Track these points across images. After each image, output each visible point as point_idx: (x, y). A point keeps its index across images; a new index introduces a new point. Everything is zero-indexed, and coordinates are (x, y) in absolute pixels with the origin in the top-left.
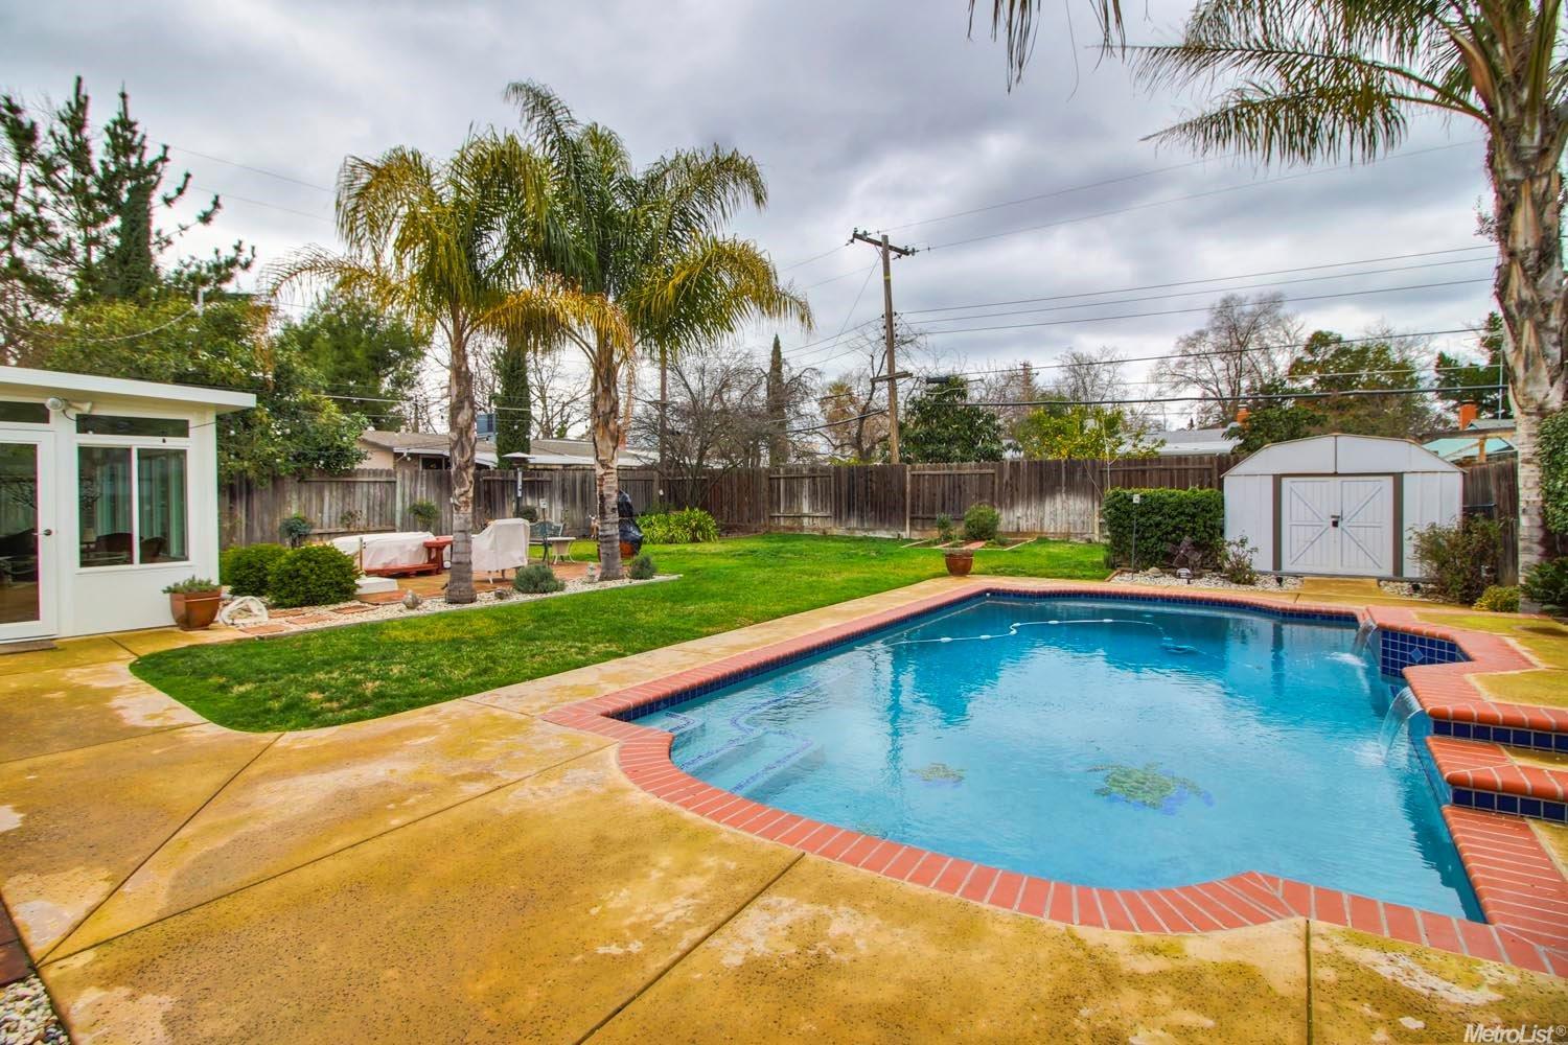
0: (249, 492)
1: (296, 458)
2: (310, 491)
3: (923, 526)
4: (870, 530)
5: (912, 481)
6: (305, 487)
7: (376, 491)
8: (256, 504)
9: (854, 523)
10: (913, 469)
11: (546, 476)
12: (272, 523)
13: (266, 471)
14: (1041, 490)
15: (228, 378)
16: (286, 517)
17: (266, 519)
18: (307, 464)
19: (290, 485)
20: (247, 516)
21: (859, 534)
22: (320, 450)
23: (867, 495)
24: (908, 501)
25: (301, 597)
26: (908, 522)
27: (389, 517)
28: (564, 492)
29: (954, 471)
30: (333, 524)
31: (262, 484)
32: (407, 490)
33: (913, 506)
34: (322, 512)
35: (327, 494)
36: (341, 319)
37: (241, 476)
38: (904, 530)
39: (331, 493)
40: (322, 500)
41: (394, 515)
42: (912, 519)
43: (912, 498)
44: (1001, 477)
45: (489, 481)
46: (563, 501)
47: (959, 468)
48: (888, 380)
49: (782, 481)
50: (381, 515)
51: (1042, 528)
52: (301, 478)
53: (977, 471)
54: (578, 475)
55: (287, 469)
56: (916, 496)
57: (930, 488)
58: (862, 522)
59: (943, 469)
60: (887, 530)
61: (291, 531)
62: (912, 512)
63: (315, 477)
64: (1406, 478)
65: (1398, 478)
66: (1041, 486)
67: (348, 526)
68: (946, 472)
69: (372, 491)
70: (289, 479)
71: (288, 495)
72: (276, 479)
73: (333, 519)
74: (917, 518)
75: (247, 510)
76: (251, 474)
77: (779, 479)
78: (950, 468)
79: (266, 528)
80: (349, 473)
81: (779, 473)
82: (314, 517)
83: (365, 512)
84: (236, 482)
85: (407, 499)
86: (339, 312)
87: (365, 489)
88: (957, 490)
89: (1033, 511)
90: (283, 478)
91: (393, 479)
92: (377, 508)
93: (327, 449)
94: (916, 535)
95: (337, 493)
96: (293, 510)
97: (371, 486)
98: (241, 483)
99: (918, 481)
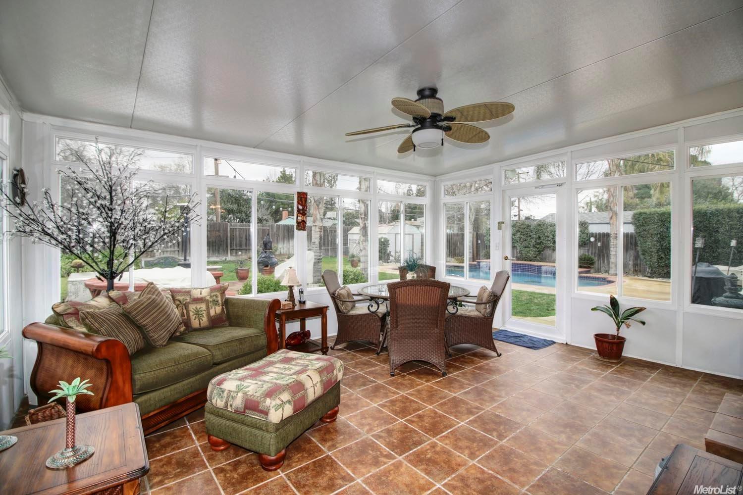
3: (236, 253)
5: (230, 232)
10: (231, 225)
14: (288, 237)
24: (229, 241)
26: (229, 251)
33: (231, 244)
38: (228, 256)
42: (231, 250)
44: (272, 231)
51: (289, 252)
53: (262, 228)
56: (232, 239)
57: (240, 235)
59: (245, 226)
60: (217, 257)
62: (231, 247)
64: (415, 235)
65: (413, 235)
66: (288, 235)
74: (233, 249)
89: (285, 245)
94: (234, 258)
99: (233, 231)
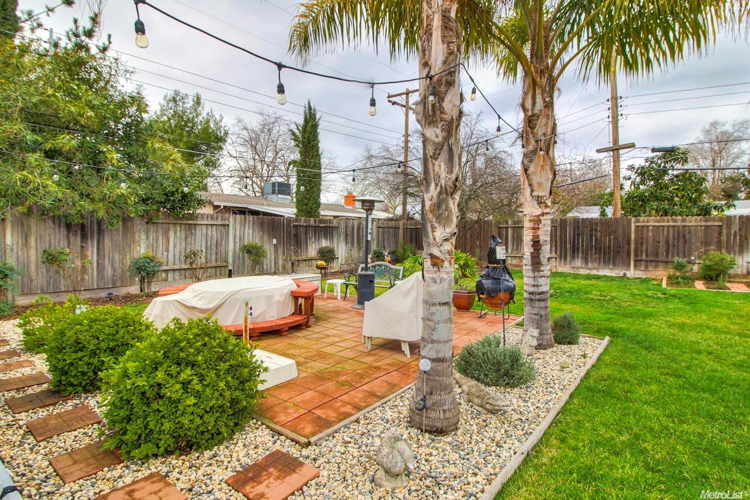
0: (100, 232)
1: (144, 201)
2: (157, 232)
3: (646, 267)
4: (594, 269)
5: (636, 232)
6: (152, 228)
7: (213, 233)
8: (107, 243)
9: (578, 263)
10: (637, 221)
11: (335, 223)
12: (122, 262)
13: (117, 212)
15: (79, 118)
16: (136, 256)
17: (117, 257)
18: (155, 207)
19: (139, 226)
20: (98, 254)
21: (583, 272)
22: (166, 195)
23: (591, 241)
24: (633, 246)
25: (166, 441)
26: (632, 262)
27: (223, 255)
28: (347, 235)
29: (678, 224)
30: (177, 262)
31: (112, 224)
32: (238, 233)
33: (636, 251)
34: (167, 251)
35: (172, 234)
36: (170, 124)
37: (92, 216)
38: (629, 270)
39: (175, 233)
40: (168, 240)
41: (227, 254)
42: (635, 261)
43: (636, 245)
44: (730, 228)
45: (297, 226)
46: (346, 243)
47: (683, 221)
48: (613, 150)
49: (510, 231)
50: (216, 253)
52: (149, 220)
53: (704, 223)
54: (356, 223)
55: (136, 212)
56: (639, 243)
57: (654, 237)
58: (587, 263)
59: (668, 222)
60: (611, 269)
61: (140, 269)
62: (636, 255)
63: (161, 219)
67: (191, 264)
68: (671, 224)
69: (210, 233)
70: (138, 221)
71: (137, 234)
72: (126, 220)
73: (177, 257)
74: (641, 261)
75: (98, 249)
76: (101, 214)
77: (507, 228)
78: (675, 221)
79: (117, 265)
80: (192, 217)
81: (507, 223)
82: (161, 256)
83: (204, 251)
84: (87, 222)
85: (237, 240)
86: (169, 119)
87: (204, 231)
88: (681, 241)
90: (132, 219)
91: (227, 223)
92: (214, 247)
93: (173, 193)
94: (641, 274)
95: (181, 234)
96: (141, 250)
97: (210, 228)
98: (91, 223)
99: (642, 231)
